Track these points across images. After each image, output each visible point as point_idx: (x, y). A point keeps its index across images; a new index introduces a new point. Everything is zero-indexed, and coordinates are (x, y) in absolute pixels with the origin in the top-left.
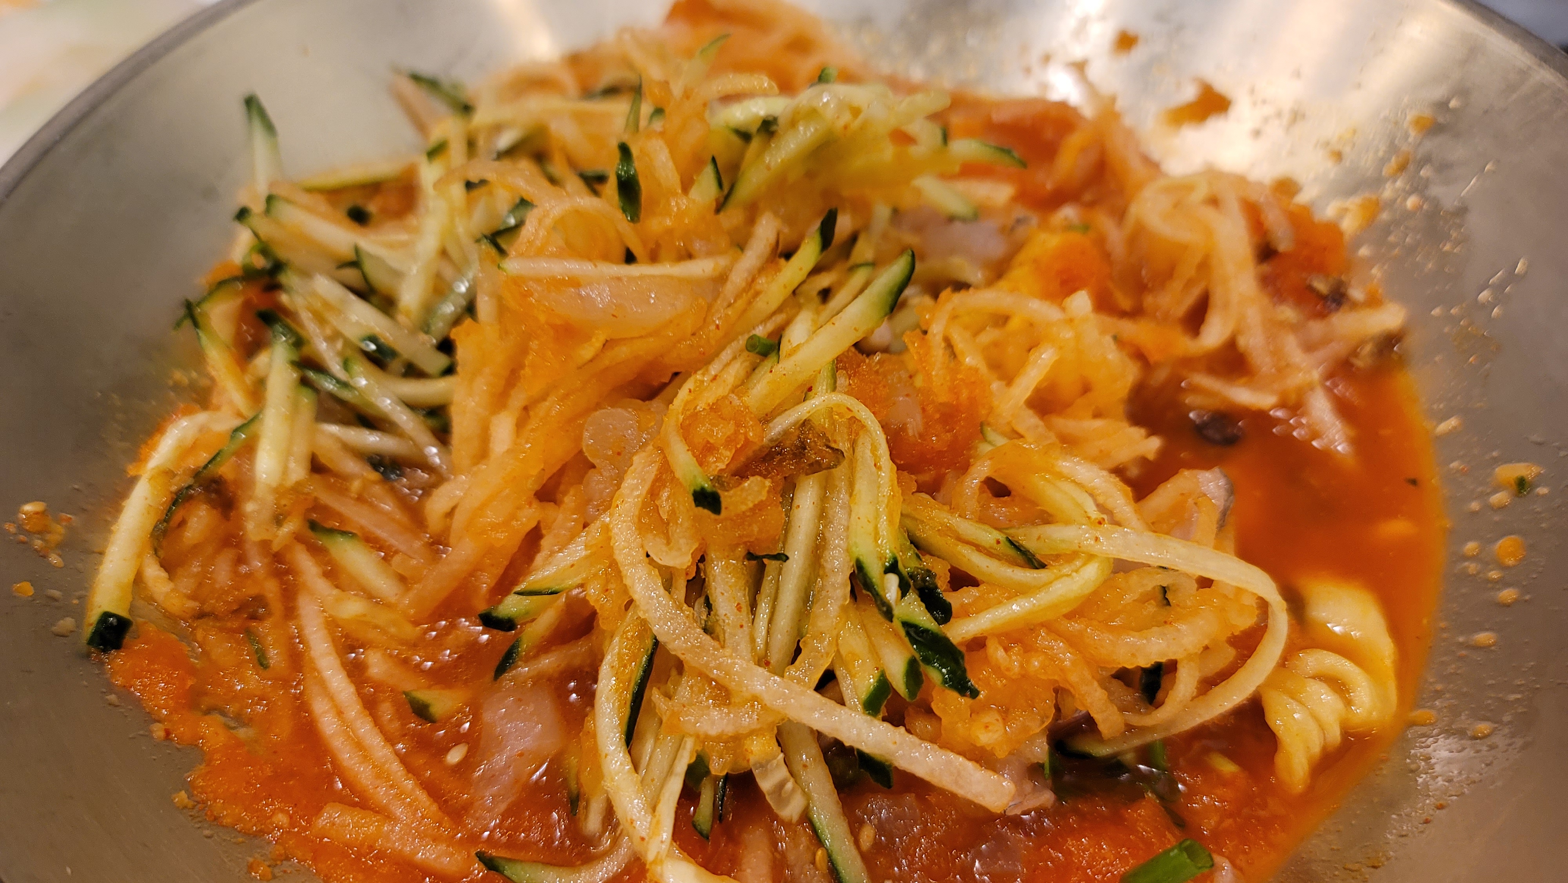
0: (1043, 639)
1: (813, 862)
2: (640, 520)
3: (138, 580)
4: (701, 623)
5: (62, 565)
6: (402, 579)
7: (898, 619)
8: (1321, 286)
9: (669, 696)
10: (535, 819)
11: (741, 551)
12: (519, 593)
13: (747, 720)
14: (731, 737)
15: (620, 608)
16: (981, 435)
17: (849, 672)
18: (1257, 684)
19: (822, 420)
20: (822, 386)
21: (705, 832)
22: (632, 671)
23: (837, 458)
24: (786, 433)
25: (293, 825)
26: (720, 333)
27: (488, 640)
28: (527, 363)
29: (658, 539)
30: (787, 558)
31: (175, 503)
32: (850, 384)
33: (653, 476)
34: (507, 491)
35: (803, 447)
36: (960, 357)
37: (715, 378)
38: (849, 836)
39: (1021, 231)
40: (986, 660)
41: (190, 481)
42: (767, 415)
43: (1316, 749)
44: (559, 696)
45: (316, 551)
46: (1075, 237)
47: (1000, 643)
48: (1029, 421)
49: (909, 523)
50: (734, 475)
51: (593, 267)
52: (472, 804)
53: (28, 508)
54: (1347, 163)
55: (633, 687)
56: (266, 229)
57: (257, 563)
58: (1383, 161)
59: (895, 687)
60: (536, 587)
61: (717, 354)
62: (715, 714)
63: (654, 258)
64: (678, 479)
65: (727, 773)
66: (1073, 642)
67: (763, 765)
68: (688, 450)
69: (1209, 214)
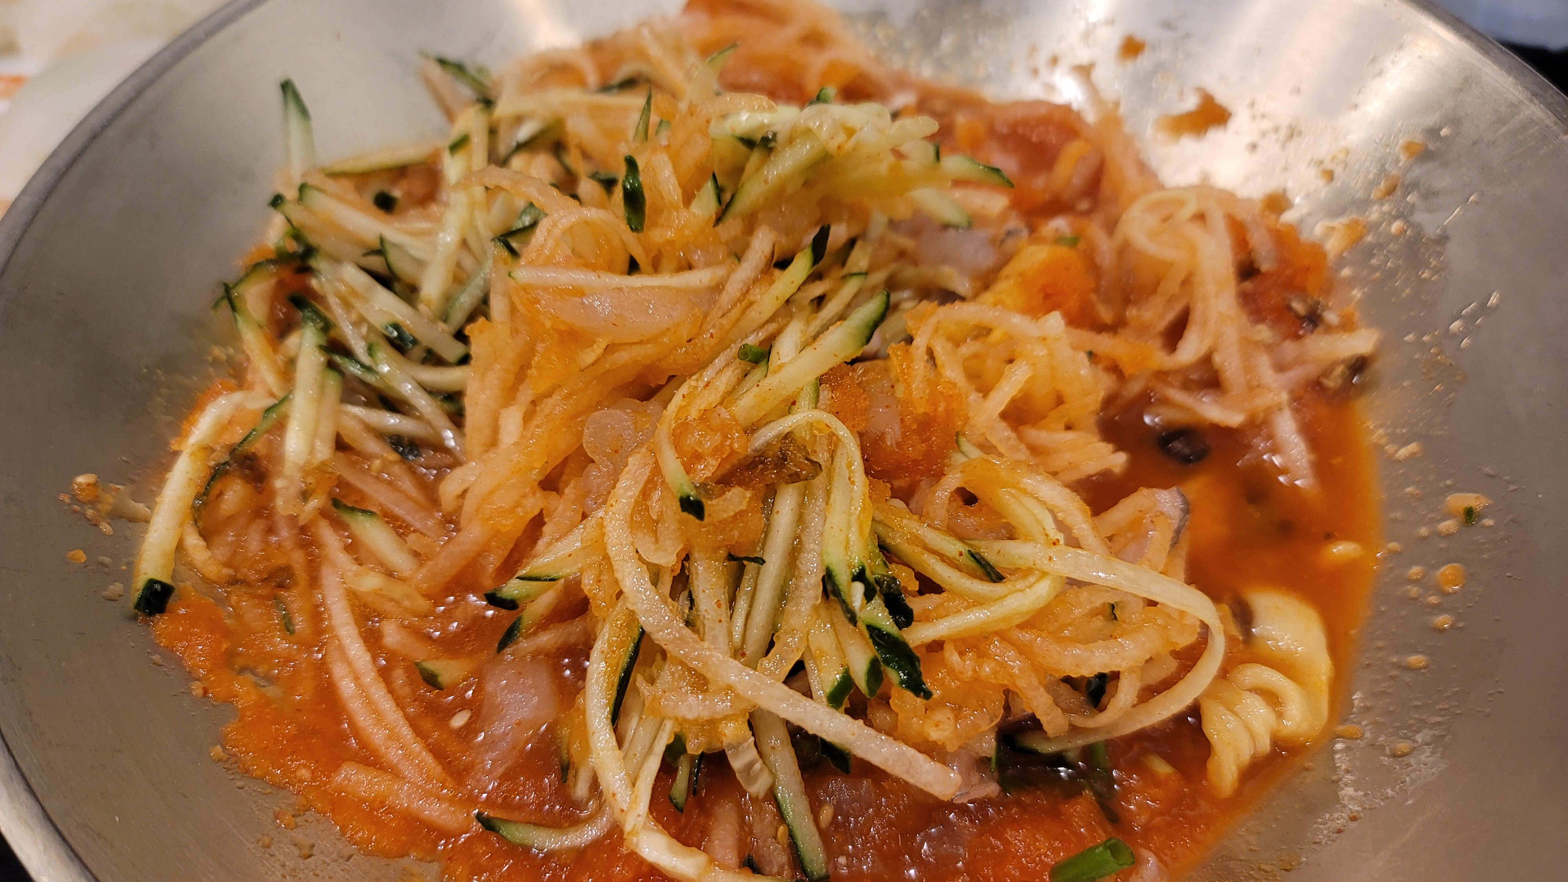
0: (996, 647)
1: (775, 837)
2: (632, 517)
3: (180, 547)
4: (683, 616)
5: (112, 533)
6: (416, 554)
7: (863, 621)
8: (1299, 307)
9: (652, 681)
10: (529, 784)
11: (722, 553)
12: (520, 578)
13: (723, 706)
14: (707, 721)
15: (611, 597)
16: (956, 445)
17: (817, 666)
18: (1195, 696)
19: (804, 433)
20: (804, 402)
21: (680, 805)
22: (621, 656)
23: (816, 470)
24: (769, 444)
25: (314, 779)
26: (713, 341)
27: (493, 615)
28: (533, 364)
29: (647, 538)
30: (764, 562)
31: (213, 478)
32: (832, 397)
33: (645, 478)
34: (514, 480)
35: (784, 458)
36: (940, 369)
37: (707, 384)
38: (809, 814)
39: (1010, 243)
40: (943, 662)
41: (226, 458)
42: (753, 424)
43: (1246, 756)
44: (555, 670)
45: (339, 525)
46: (1063, 251)
47: (956, 649)
48: (1002, 434)
49: (881, 529)
50: (718, 483)
51: (597, 277)
52: (473, 766)
53: (81, 479)
54: (1338, 183)
55: (620, 673)
56: (299, 215)
57: (285, 533)
58: (1372, 184)
59: (857, 684)
60: (536, 573)
61: (711, 361)
62: (692, 699)
63: (656, 267)
64: (667, 484)
65: (703, 752)
66: (1023, 650)
67: (736, 747)
68: (677, 458)
69: (1195, 232)
